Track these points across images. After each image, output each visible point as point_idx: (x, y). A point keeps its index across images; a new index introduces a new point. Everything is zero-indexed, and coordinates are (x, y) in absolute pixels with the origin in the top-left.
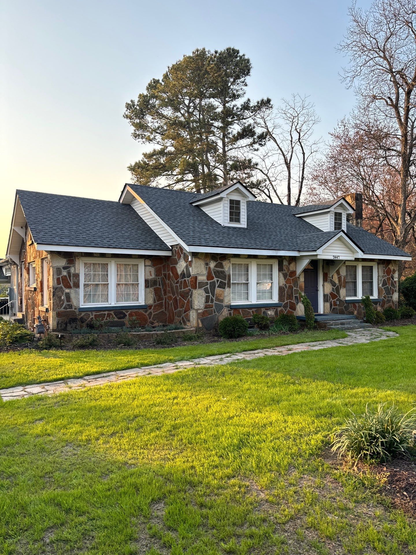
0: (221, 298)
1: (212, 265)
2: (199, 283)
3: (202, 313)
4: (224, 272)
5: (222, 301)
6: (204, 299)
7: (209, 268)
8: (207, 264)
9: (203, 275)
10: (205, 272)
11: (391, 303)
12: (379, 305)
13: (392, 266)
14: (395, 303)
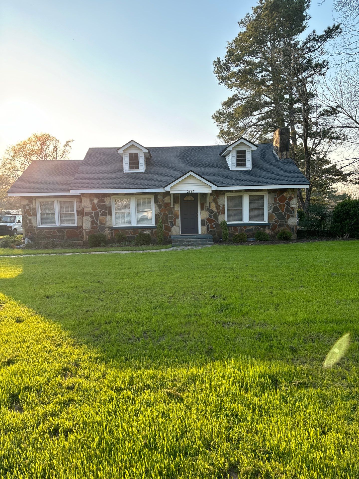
0: (104, 222)
1: (96, 201)
2: (86, 212)
3: (89, 231)
4: (106, 205)
5: (105, 224)
6: (90, 223)
7: (94, 203)
8: (92, 200)
9: (89, 208)
10: (90, 206)
11: (286, 227)
12: (269, 228)
13: (289, 194)
14: (291, 227)
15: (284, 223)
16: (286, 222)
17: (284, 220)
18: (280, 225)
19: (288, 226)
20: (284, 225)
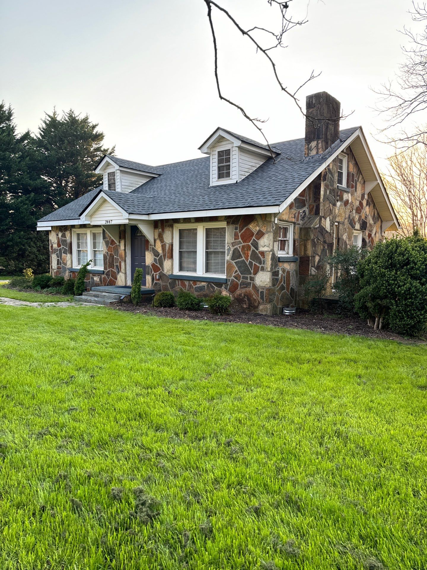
1: (60, 235)
2: (54, 249)
3: (56, 272)
4: (68, 241)
5: (66, 264)
6: (57, 262)
7: (59, 238)
8: (57, 235)
10: (56, 241)
11: (251, 289)
12: (226, 288)
13: (258, 225)
14: (260, 290)
15: (249, 281)
16: (252, 279)
17: (249, 276)
18: (243, 283)
19: (255, 287)
20: (248, 285)
